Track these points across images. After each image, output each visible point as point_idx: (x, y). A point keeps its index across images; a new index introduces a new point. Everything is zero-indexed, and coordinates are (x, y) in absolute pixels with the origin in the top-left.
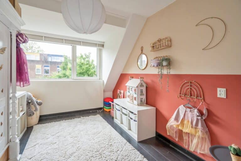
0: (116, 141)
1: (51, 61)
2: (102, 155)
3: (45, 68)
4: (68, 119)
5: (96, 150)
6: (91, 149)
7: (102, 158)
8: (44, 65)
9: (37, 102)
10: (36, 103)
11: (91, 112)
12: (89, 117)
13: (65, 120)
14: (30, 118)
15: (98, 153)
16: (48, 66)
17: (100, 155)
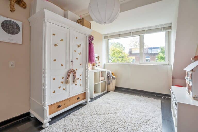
0: (149, 127)
1: (151, 52)
2: (124, 127)
3: (147, 59)
4: (131, 94)
5: (124, 121)
6: (123, 119)
7: (122, 128)
8: (146, 56)
9: (113, 77)
10: (111, 77)
11: (156, 95)
12: (150, 98)
13: (129, 94)
14: (109, 85)
15: (124, 124)
16: (149, 57)
17: (124, 126)
